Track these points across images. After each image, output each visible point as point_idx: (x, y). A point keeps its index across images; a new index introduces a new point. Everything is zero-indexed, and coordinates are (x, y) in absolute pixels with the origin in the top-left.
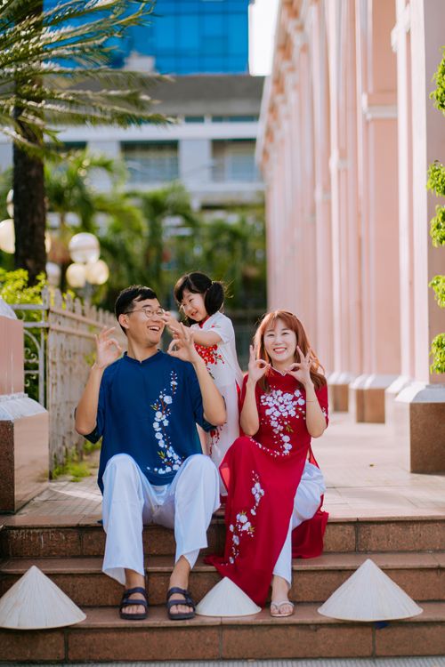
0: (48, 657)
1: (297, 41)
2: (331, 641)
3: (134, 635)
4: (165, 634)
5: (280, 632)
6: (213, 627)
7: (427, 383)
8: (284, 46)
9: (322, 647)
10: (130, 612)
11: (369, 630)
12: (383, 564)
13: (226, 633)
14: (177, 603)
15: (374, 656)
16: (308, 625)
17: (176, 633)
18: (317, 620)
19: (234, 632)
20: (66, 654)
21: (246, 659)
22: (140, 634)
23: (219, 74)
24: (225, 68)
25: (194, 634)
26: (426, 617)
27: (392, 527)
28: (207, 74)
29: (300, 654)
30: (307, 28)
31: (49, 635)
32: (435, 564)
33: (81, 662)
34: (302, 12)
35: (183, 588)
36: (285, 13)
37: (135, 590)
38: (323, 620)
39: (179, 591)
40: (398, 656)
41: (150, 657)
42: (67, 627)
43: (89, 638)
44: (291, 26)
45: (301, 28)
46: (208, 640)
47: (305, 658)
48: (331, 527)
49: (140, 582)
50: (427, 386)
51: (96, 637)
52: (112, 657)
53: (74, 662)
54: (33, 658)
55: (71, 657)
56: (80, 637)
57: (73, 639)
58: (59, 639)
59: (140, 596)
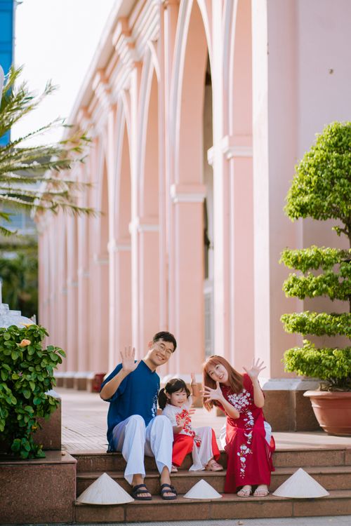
0: (115, 520)
2: (270, 509)
3: (163, 508)
4: (180, 507)
5: (243, 505)
6: (206, 503)
7: (269, 378)
9: (265, 512)
11: (290, 503)
13: (214, 506)
15: (293, 517)
16: (258, 501)
17: (186, 506)
19: (217, 505)
20: (125, 518)
21: (224, 519)
22: (166, 507)
27: (289, 454)
29: (253, 516)
31: (115, 509)
32: (319, 472)
33: (133, 522)
35: (170, 484)
37: (141, 486)
39: (167, 485)
40: (305, 517)
41: (171, 519)
42: (126, 504)
43: (138, 509)
46: (204, 510)
47: (256, 518)
49: (141, 482)
51: (142, 509)
52: (150, 519)
53: (130, 522)
54: (107, 520)
55: (128, 519)
56: (133, 509)
57: (129, 510)
58: (122, 509)
59: (144, 489)
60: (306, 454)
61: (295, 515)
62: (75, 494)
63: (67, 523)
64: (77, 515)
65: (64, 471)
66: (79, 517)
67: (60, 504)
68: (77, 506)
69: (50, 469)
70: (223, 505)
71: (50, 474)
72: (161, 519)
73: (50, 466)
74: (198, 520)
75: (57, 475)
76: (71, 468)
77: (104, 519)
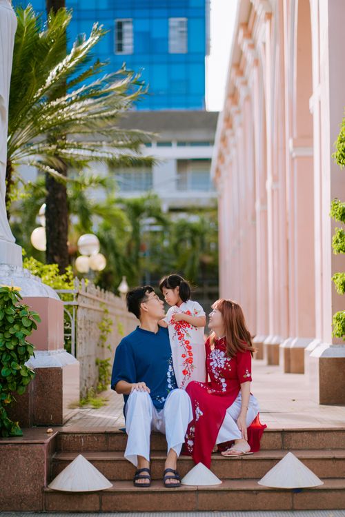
0: (89, 509)
1: (242, 93)
2: (266, 501)
3: (143, 496)
4: (162, 495)
5: (234, 495)
6: (192, 491)
7: (331, 344)
8: (232, 95)
9: (260, 504)
10: (141, 482)
11: (290, 494)
12: (299, 456)
13: (201, 495)
14: (170, 478)
15: (293, 510)
16: (251, 491)
17: (169, 495)
18: (257, 488)
19: (205, 495)
20: (101, 507)
21: (213, 511)
22: (146, 495)
23: (182, 109)
24: (187, 105)
25: (180, 496)
26: (325, 487)
27: (305, 435)
28: (174, 109)
29: (247, 508)
30: (250, 84)
31: (89, 496)
32: (332, 456)
33: (109, 512)
34: (246, 72)
35: (173, 469)
36: (234, 72)
37: (144, 470)
38: (261, 488)
39: (171, 471)
40: (308, 510)
41: (153, 509)
42: (101, 491)
43: (115, 498)
44: (238, 81)
45: (245, 83)
46: (189, 499)
47: (250, 510)
48: (266, 434)
49: (146, 465)
50: (331, 346)
51: (119, 497)
52: (129, 509)
53: (106, 512)
54: (80, 509)
55: (103, 509)
56: (109, 497)
57: (105, 498)
58: (96, 497)
59: (146, 474)
60: (327, 434)
61: (295, 507)
62: (45, 478)
63: (36, 512)
64: (47, 501)
65: (33, 452)
66: (49, 505)
67: (28, 489)
68: (47, 492)
69: (17, 450)
70: (212, 494)
71: (17, 455)
72: (141, 510)
73: (17, 447)
74: (183, 511)
75: (25, 457)
76: (40, 448)
77: (77, 508)
